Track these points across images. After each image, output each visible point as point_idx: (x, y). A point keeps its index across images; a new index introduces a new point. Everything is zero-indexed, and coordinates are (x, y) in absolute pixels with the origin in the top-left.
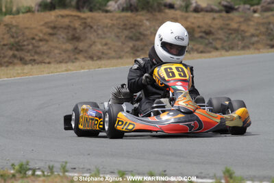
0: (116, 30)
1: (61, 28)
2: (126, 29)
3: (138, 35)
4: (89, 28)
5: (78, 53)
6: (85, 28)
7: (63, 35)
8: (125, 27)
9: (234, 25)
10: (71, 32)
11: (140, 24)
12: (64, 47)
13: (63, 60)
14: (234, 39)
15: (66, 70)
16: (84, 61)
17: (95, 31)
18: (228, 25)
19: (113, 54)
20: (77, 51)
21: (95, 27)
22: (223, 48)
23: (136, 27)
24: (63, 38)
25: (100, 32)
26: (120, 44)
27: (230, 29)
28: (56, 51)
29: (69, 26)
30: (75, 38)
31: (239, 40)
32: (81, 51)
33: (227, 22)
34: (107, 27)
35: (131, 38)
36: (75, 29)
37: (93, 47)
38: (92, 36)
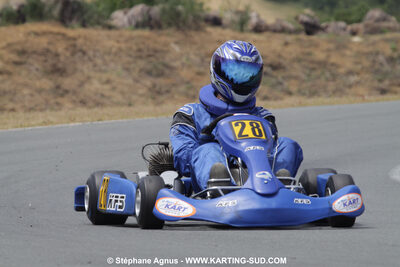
0: (126, 59)
1: (34, 52)
2: (141, 57)
4: (80, 54)
5: (62, 96)
6: (73, 54)
7: (37, 65)
8: (140, 54)
9: (320, 55)
11: (165, 49)
12: (38, 84)
14: (319, 77)
15: (45, 123)
17: (90, 60)
18: (309, 54)
20: (60, 92)
21: (91, 53)
22: (301, 93)
24: (37, 70)
25: (99, 61)
26: (130, 81)
27: (312, 62)
28: (26, 91)
29: (48, 51)
30: (57, 71)
31: (327, 80)
32: (67, 92)
33: (307, 50)
34: (109, 53)
35: (149, 73)
36: (57, 55)
37: (87, 86)
38: (86, 68)
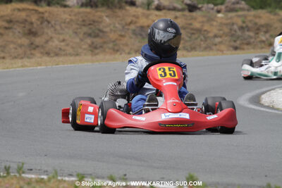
3: (97, 31)
10: (28, 27)
13: (19, 55)
16: (41, 58)
19: (71, 51)
23: (96, 24)
